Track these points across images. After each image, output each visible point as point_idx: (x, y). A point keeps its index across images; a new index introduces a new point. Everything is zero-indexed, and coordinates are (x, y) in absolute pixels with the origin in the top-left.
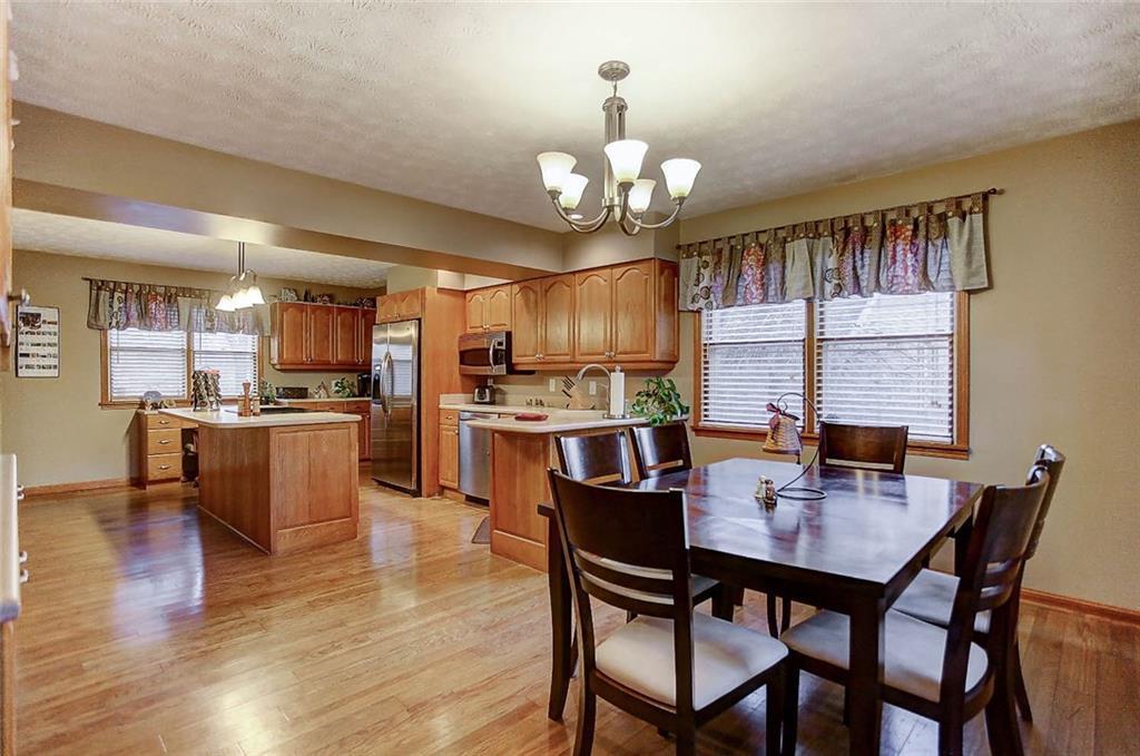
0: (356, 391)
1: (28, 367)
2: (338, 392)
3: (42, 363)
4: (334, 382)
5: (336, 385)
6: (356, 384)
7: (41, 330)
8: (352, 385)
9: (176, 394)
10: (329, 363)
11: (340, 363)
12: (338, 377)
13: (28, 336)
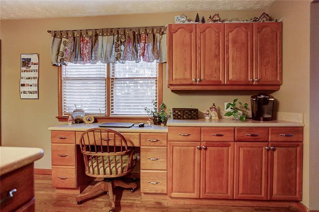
0: (250, 113)
1: (25, 92)
2: (229, 114)
3: (30, 90)
4: (226, 104)
5: (228, 107)
6: (249, 106)
7: (31, 69)
8: (246, 107)
9: (99, 112)
10: (219, 84)
11: (232, 84)
12: (230, 99)
13: (25, 73)
